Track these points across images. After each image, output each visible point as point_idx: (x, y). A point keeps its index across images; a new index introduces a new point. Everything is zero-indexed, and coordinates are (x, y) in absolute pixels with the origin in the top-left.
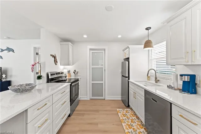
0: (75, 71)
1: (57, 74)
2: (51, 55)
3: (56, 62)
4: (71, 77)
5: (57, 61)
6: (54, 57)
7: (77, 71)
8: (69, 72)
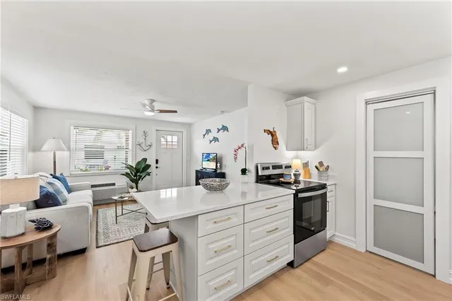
0: (321, 163)
1: (275, 167)
2: (265, 131)
3: (275, 142)
4: (310, 178)
5: (277, 142)
6: (272, 134)
7: (325, 165)
8: (306, 165)
